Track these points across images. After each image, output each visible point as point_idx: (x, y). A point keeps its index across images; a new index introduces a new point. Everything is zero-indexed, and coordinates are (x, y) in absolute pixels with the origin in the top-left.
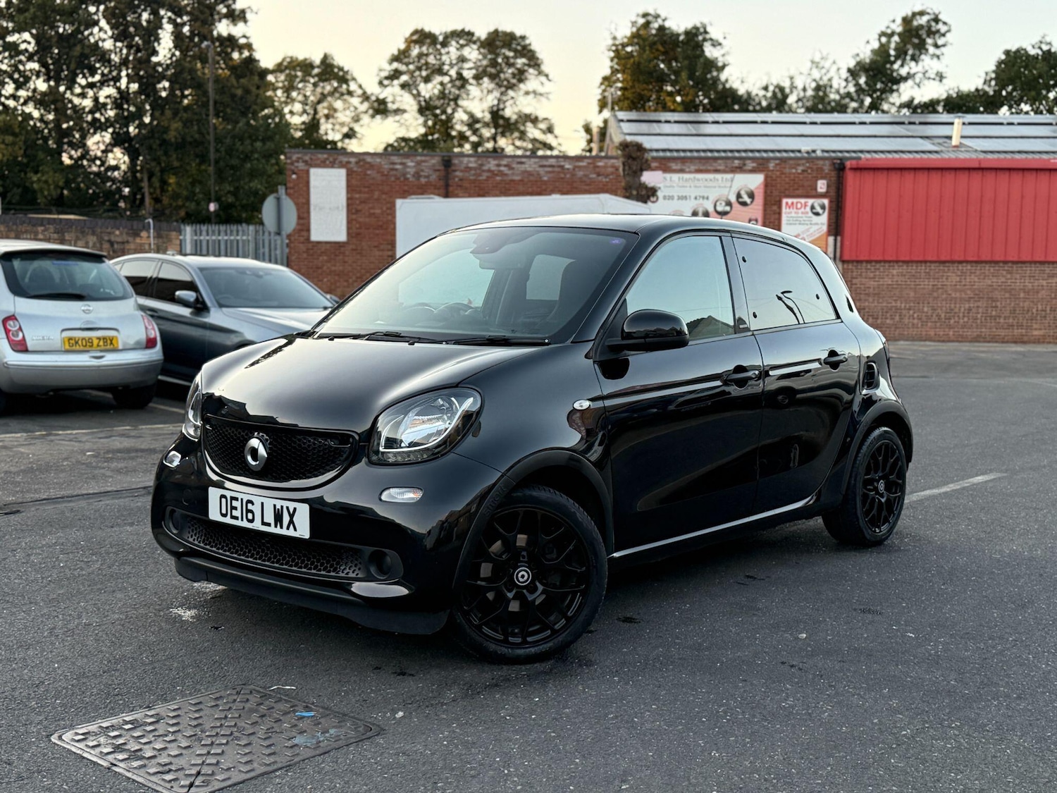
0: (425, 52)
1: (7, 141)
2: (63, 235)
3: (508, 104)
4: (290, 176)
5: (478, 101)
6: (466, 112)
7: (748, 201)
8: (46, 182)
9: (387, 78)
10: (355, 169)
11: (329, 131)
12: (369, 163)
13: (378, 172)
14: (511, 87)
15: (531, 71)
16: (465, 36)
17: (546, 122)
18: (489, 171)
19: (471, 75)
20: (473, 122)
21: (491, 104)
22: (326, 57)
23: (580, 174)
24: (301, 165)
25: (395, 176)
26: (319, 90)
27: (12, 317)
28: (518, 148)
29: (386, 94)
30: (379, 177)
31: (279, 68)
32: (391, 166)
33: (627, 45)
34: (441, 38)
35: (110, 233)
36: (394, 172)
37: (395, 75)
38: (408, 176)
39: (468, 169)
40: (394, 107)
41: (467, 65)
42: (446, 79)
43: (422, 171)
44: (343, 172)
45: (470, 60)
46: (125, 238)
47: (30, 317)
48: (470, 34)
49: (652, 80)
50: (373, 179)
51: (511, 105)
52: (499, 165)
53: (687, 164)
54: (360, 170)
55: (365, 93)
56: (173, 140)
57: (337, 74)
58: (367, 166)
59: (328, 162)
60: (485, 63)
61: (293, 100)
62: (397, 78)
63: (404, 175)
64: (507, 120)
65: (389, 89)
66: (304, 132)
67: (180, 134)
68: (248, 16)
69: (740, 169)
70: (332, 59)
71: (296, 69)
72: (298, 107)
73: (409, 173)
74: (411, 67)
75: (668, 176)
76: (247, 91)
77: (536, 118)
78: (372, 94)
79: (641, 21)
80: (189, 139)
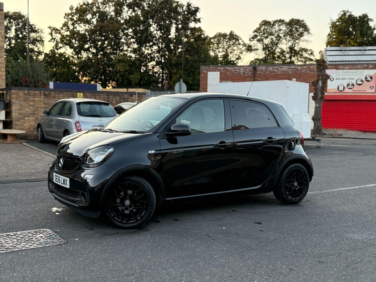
0: (266, 28)
1: (123, 65)
2: (109, 97)
3: (296, 45)
4: (201, 75)
5: (284, 45)
6: (280, 49)
7: (370, 80)
8: (134, 78)
9: (252, 38)
10: (223, 72)
11: (232, 57)
12: (228, 69)
13: (231, 73)
14: (298, 39)
15: (305, 32)
16: (281, 21)
17: (310, 51)
18: (270, 71)
19: (283, 35)
20: (282, 52)
21: (290, 45)
22: (231, 32)
23: (303, 71)
24: (205, 71)
25: (236, 74)
26: (228, 43)
27: (78, 122)
28: (299, 61)
29: (252, 43)
30: (231, 74)
31: (215, 37)
32: (235, 70)
33: (337, 22)
34: (272, 23)
35: (123, 96)
36: (236, 72)
37: (256, 36)
38: (241, 73)
39: (262, 70)
40: (254, 48)
41: (281, 32)
42: (273, 37)
43: (246, 71)
44: (219, 73)
45: (282, 30)
46: (128, 97)
47: (84, 122)
48: (283, 21)
49: (346, 35)
50: (229, 75)
51: (297, 46)
52: (273, 69)
53: (345, 66)
54: (224, 72)
55: (244, 43)
56: (174, 63)
57: (235, 38)
58: (227, 70)
59: (214, 70)
60: (288, 31)
61: (220, 48)
62: (256, 38)
63: (240, 73)
64: (295, 51)
65: (253, 42)
66: (223, 58)
67: (176, 61)
68: (201, 20)
69: (367, 68)
70: (234, 33)
71: (221, 36)
72: (221, 50)
73: (241, 72)
74: (261, 34)
75: (338, 71)
76: (198, 46)
77: (307, 50)
78: (247, 44)
79: (343, 13)
80: (179, 63)
